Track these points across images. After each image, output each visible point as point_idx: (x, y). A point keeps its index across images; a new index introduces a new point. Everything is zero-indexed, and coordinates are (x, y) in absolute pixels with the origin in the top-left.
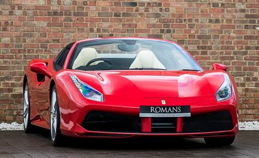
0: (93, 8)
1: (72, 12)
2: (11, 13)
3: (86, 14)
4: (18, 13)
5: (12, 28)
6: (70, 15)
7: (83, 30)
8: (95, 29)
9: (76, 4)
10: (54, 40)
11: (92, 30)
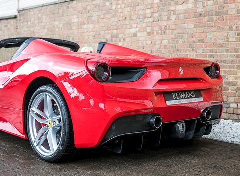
0: (233, 6)
1: (214, 12)
2: (169, 19)
3: (227, 13)
4: (173, 18)
5: (169, 32)
6: (212, 15)
7: (223, 29)
8: (234, 28)
9: (217, 4)
10: (199, 41)
11: (231, 29)
